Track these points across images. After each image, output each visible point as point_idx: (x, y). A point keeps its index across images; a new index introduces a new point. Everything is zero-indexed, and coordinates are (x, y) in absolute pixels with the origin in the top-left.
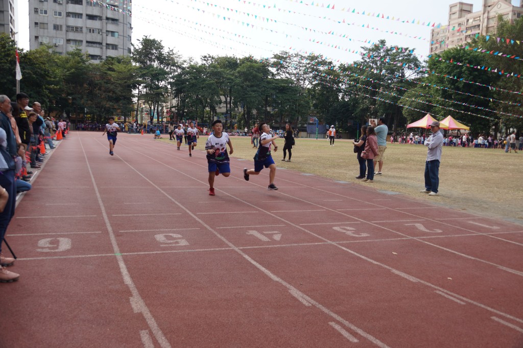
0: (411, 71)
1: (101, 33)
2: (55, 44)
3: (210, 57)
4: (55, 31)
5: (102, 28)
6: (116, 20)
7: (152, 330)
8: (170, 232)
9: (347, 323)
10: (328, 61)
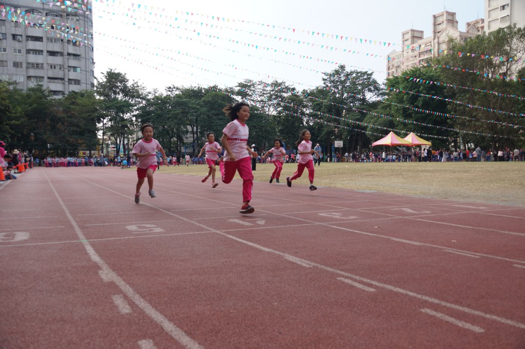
0: (371, 93)
1: (62, 69)
2: (16, 81)
3: (174, 88)
4: (15, 68)
5: (64, 63)
6: (78, 55)
7: (127, 294)
8: (143, 223)
9: (357, 278)
10: (291, 88)
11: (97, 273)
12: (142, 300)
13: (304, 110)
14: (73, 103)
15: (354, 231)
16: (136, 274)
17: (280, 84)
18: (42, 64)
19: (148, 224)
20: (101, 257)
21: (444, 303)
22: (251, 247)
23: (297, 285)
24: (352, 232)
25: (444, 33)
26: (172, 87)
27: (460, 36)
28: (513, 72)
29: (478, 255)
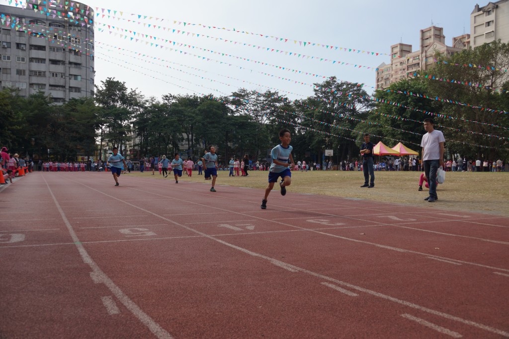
0: (361, 104)
1: (64, 77)
2: (18, 88)
4: (18, 76)
5: (65, 72)
6: (79, 64)
7: (116, 296)
8: (136, 227)
9: (341, 283)
10: (284, 97)
11: (89, 275)
12: (130, 302)
13: (296, 119)
14: (73, 110)
15: (340, 237)
16: (126, 276)
17: (273, 94)
18: (45, 72)
19: (141, 227)
20: (93, 259)
21: (424, 309)
22: (240, 252)
23: (282, 289)
24: (338, 238)
25: (432, 47)
26: (169, 96)
27: (447, 50)
28: (498, 85)
29: (459, 263)
